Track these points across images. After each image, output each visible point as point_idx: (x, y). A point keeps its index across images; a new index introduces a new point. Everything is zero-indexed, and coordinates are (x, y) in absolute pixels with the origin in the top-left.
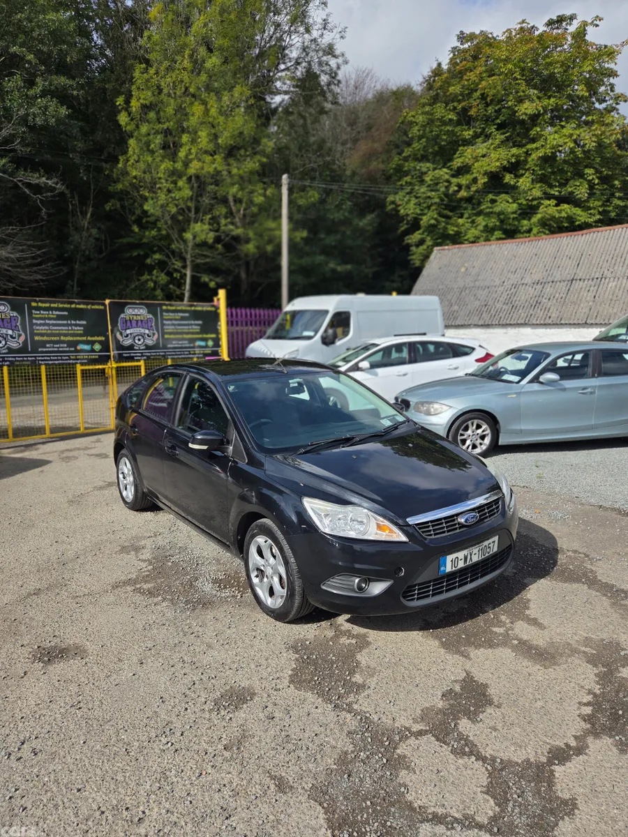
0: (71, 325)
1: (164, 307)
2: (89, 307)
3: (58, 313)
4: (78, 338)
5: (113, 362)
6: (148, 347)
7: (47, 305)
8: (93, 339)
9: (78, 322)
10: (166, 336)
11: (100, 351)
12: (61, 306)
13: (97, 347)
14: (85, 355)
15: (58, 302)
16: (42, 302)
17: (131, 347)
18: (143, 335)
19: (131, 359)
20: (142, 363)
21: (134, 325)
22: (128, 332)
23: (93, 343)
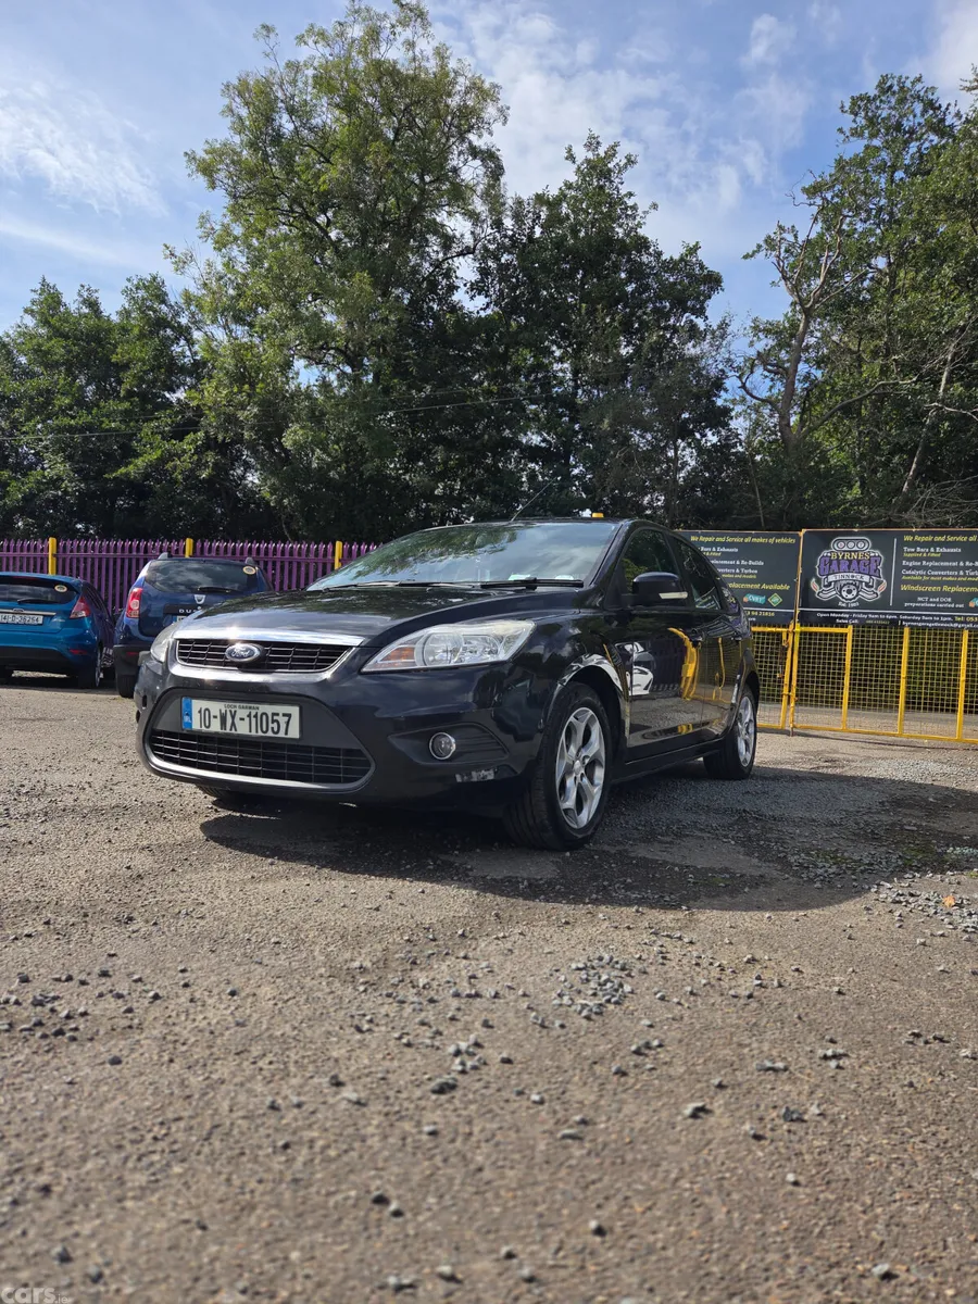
0: (740, 566)
1: (907, 538)
2: (771, 541)
3: (724, 550)
4: (748, 586)
5: (798, 625)
6: (863, 604)
7: (710, 539)
8: (771, 587)
9: (750, 562)
10: (904, 588)
12: (729, 540)
13: (776, 600)
14: (755, 611)
15: (727, 535)
16: (705, 535)
17: (833, 603)
18: (857, 585)
19: (830, 622)
20: (849, 631)
21: (844, 566)
22: (832, 578)
23: (769, 593)
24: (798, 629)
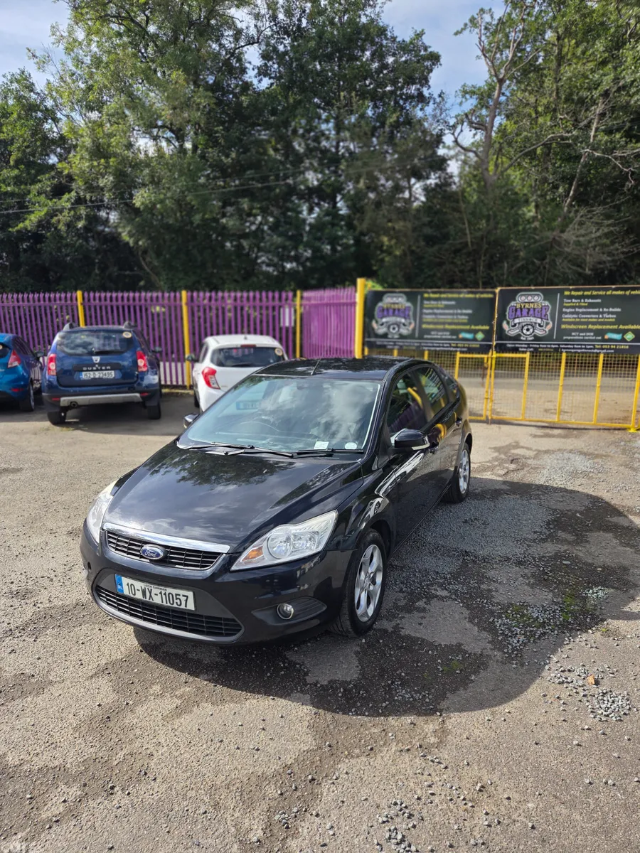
0: (457, 314)
1: (566, 293)
2: (478, 296)
3: (446, 303)
4: (462, 327)
5: (494, 352)
6: (537, 338)
8: (477, 328)
9: (464, 311)
10: (563, 326)
11: (483, 340)
12: (450, 296)
13: (480, 336)
14: (466, 344)
15: (448, 292)
16: (434, 293)
17: (517, 338)
19: (516, 350)
20: (527, 356)
23: (475, 332)
24: (495, 355)
